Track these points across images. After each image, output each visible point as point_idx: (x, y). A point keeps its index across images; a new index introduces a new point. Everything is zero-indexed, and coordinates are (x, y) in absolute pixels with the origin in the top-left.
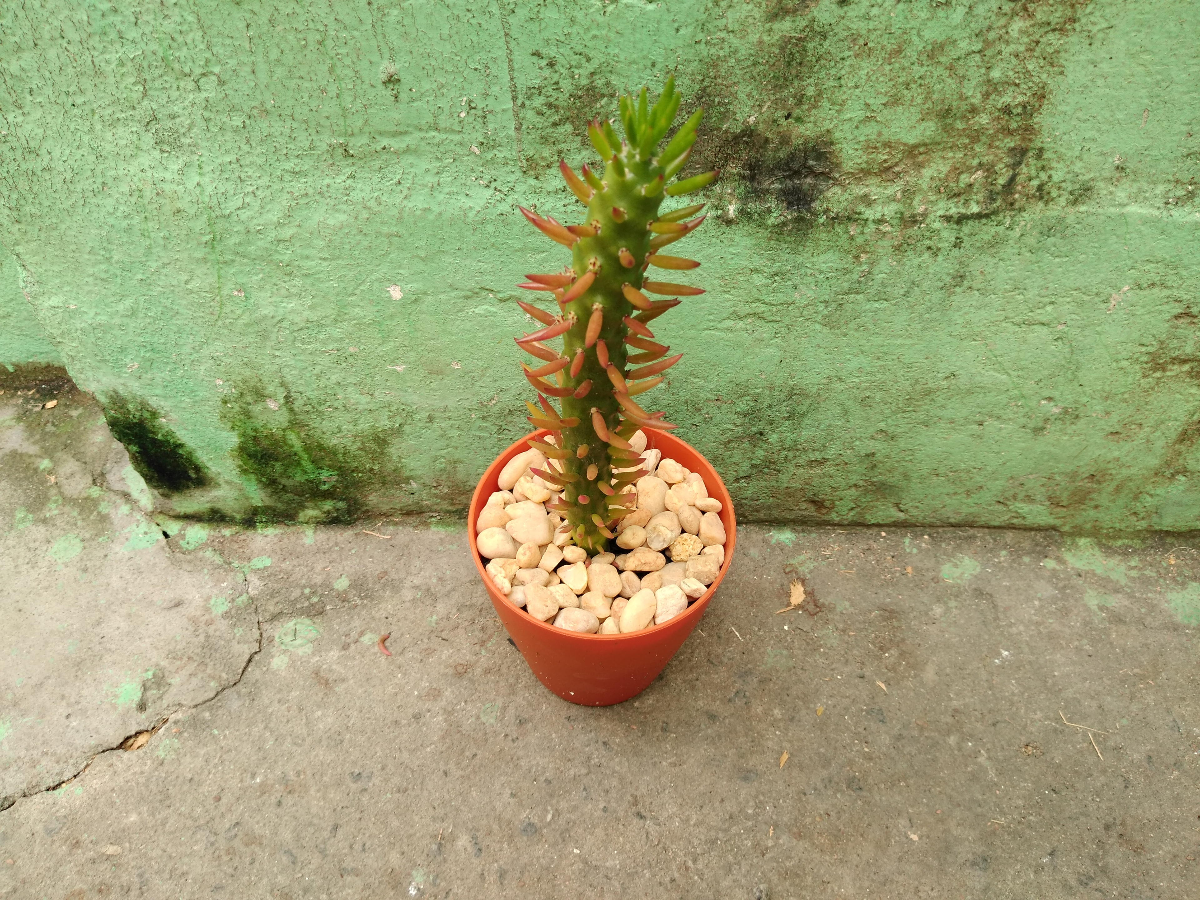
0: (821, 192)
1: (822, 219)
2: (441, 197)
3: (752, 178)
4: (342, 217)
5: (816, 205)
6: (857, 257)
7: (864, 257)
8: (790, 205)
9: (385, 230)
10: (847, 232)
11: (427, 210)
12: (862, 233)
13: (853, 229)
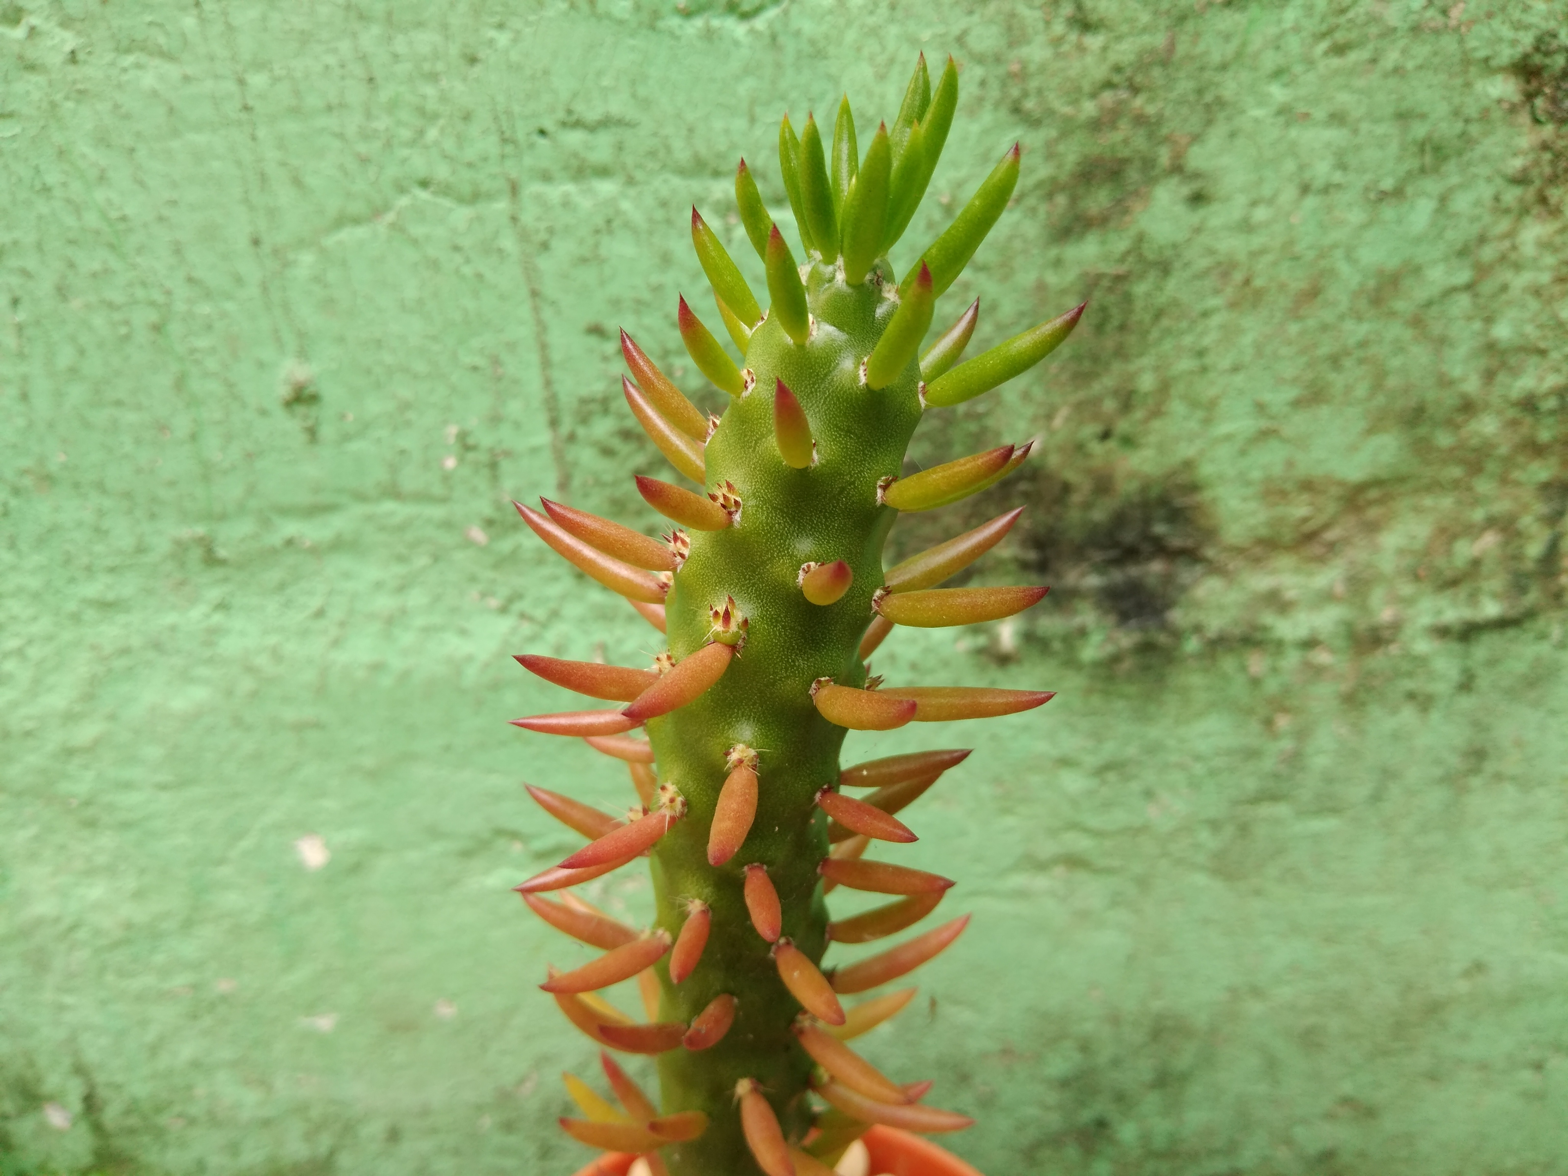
0: (1183, 589)
1: (1192, 645)
2: (407, 638)
3: (1042, 567)
4: (199, 694)
5: (1177, 616)
6: (1268, 723)
7: (1283, 722)
8: (1124, 617)
9: (290, 714)
10: (1243, 668)
11: (377, 667)
12: (1275, 670)
13: (1257, 663)
